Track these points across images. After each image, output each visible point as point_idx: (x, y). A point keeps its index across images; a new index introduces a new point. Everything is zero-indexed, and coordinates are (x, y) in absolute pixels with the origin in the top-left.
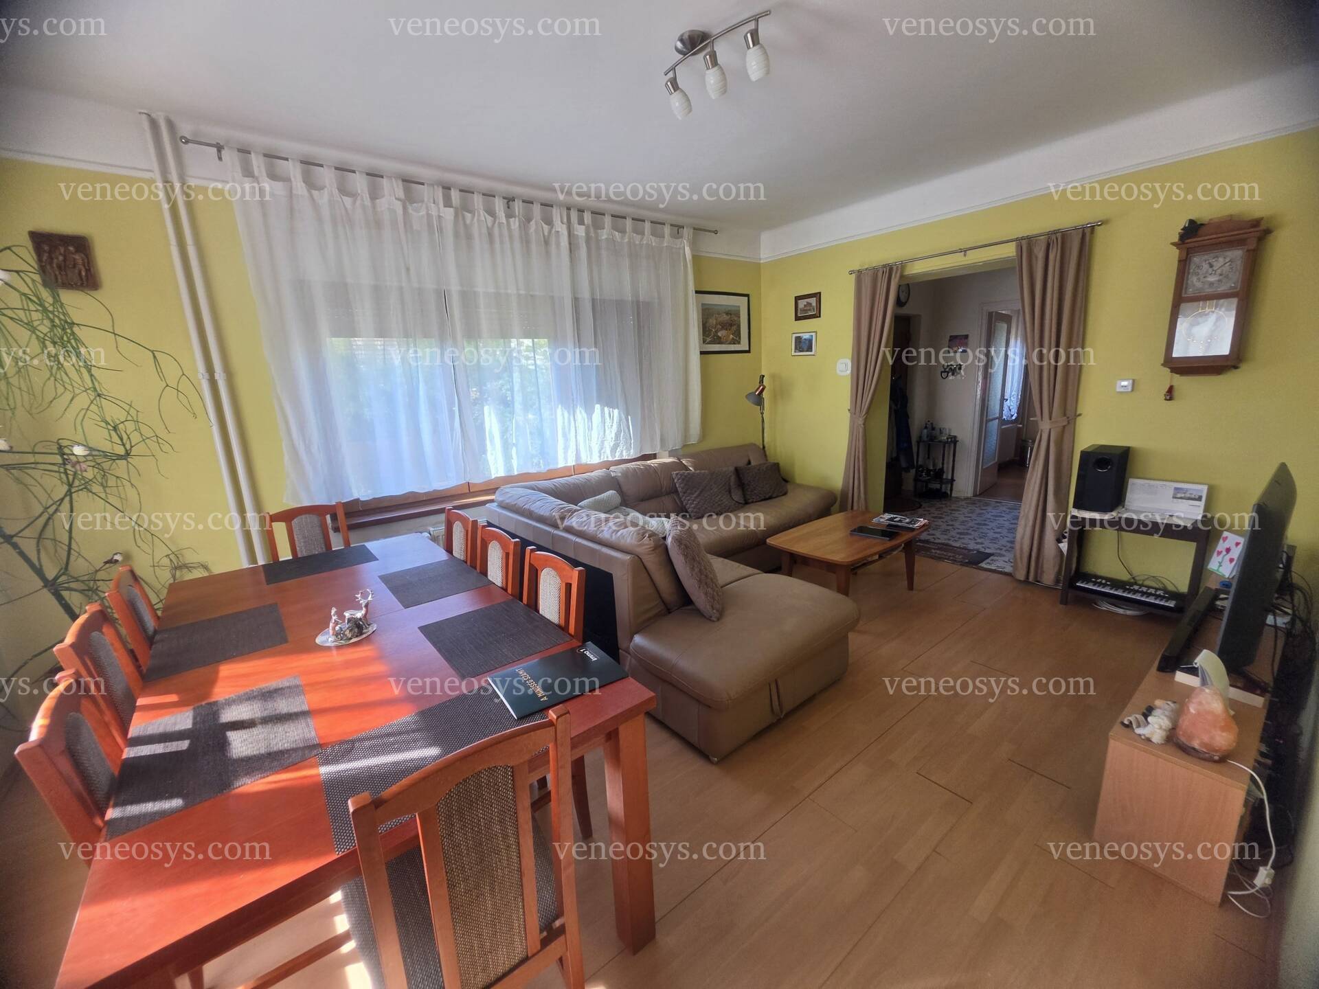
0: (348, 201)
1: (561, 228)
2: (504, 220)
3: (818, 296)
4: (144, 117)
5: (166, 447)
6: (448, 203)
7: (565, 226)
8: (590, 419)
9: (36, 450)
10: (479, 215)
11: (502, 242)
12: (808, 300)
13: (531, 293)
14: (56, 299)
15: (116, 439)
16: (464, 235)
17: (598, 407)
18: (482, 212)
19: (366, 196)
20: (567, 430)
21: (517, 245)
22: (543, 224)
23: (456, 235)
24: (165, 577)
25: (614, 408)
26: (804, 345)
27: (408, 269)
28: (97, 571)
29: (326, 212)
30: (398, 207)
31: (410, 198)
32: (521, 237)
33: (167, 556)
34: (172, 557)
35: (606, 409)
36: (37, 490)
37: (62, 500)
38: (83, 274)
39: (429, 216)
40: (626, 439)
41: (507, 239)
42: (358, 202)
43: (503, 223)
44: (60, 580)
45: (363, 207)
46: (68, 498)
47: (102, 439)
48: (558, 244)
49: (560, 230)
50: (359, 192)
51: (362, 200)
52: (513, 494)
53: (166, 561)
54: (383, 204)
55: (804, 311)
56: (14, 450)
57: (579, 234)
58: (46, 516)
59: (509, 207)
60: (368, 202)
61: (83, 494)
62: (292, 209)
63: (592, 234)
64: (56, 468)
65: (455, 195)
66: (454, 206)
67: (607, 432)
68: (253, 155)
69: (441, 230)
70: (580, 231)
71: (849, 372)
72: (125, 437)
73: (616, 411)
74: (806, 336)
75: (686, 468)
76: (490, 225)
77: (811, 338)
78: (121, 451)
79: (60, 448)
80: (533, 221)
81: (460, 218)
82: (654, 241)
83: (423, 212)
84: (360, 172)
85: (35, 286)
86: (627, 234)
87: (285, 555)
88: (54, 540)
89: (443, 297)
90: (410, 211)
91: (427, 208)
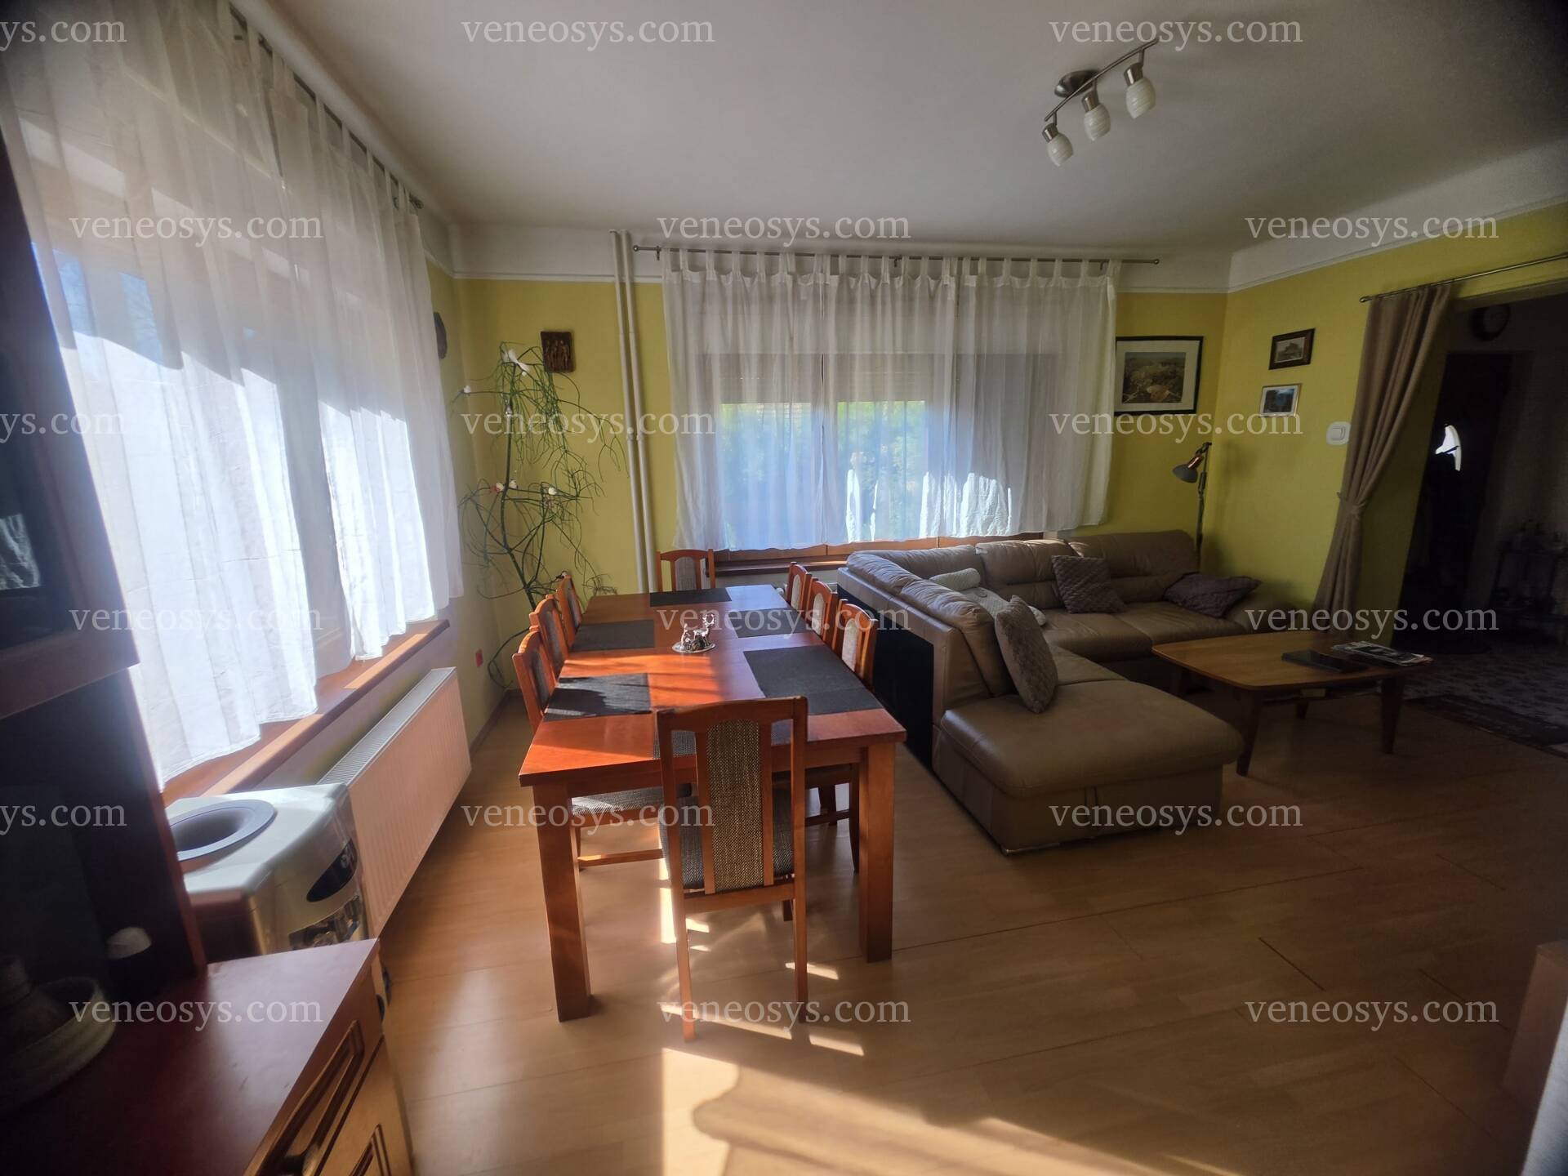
0: (748, 280)
1: (949, 281)
2: (888, 281)
3: (1309, 335)
4: (613, 234)
5: (600, 493)
6: (834, 272)
7: (953, 279)
8: (961, 488)
9: (531, 489)
10: (864, 278)
11: (884, 303)
12: (1293, 341)
13: (909, 353)
14: (550, 379)
15: (572, 484)
16: (847, 301)
17: (971, 476)
18: (866, 275)
19: (763, 274)
20: (933, 499)
21: (899, 304)
22: (930, 279)
23: (839, 301)
24: (590, 593)
25: (990, 478)
26: (1278, 402)
27: (791, 339)
28: (552, 582)
29: (729, 293)
30: (789, 278)
31: (801, 271)
32: (904, 296)
33: (593, 578)
34: (595, 579)
35: (981, 479)
36: (527, 517)
37: (539, 527)
38: (566, 360)
39: (816, 285)
40: (1002, 514)
41: (889, 299)
42: (756, 280)
43: (887, 284)
44: (532, 584)
45: (760, 284)
46: (542, 526)
47: (565, 484)
48: (944, 300)
49: (948, 283)
50: (758, 271)
51: (760, 277)
52: (862, 558)
53: (591, 583)
54: (777, 279)
55: (1284, 355)
56: (519, 488)
57: (970, 285)
58: (530, 537)
59: (896, 266)
60: (764, 280)
61: (550, 523)
62: (704, 295)
63: (986, 284)
64: (538, 503)
65: (842, 262)
66: (840, 272)
67: (980, 503)
68: (681, 253)
69: (825, 297)
70: (971, 282)
71: (1346, 440)
72: (577, 483)
73: (993, 482)
74: (1284, 390)
75: (1073, 552)
76: (873, 287)
77: (1291, 392)
78: (575, 494)
79: (542, 488)
80: (919, 277)
81: (845, 285)
82: (1064, 282)
83: (811, 283)
84: (760, 253)
85: (541, 374)
86: (1029, 279)
87: (667, 587)
88: (532, 555)
89: (820, 361)
90: (800, 282)
91: (815, 279)
